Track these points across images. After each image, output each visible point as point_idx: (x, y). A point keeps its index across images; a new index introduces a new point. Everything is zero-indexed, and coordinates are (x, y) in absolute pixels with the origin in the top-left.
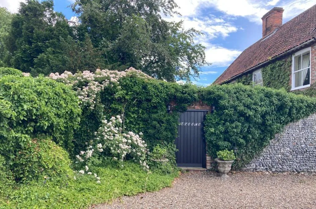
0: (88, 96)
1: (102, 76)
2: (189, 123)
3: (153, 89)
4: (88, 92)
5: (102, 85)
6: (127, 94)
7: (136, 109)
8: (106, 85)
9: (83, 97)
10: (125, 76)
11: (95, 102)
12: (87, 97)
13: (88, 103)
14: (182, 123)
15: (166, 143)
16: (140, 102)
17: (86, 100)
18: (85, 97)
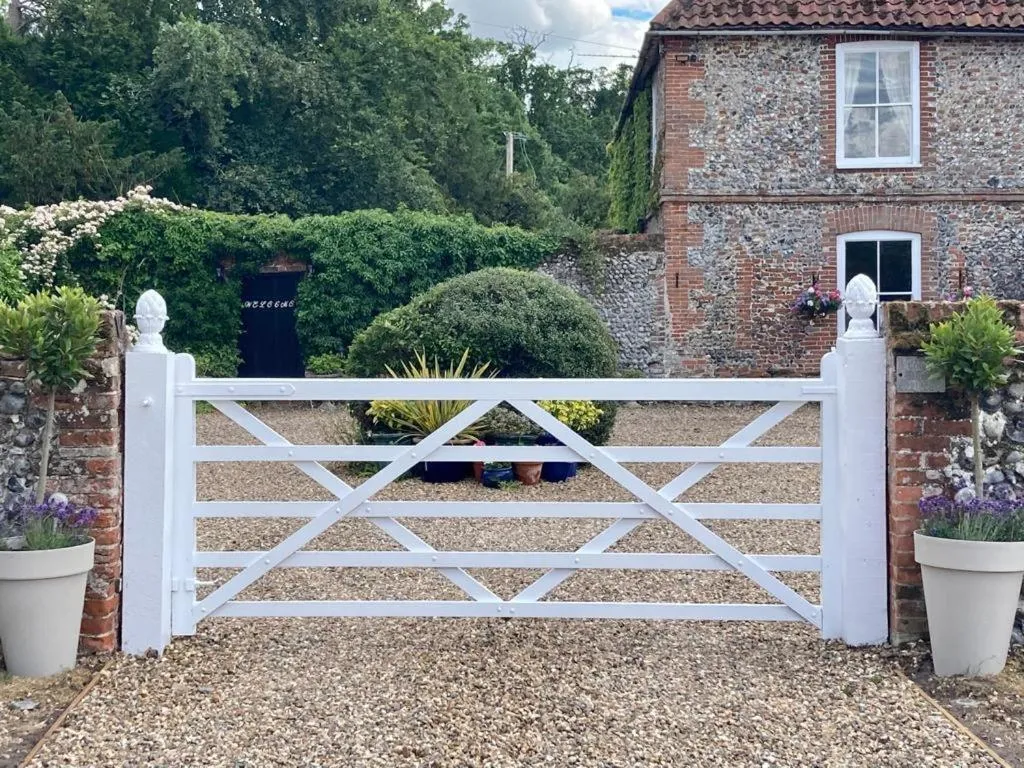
0: (42, 262)
1: (69, 217)
2: (271, 303)
3: (177, 236)
4: (41, 255)
5: (70, 238)
6: (125, 249)
7: (147, 278)
8: (77, 237)
9: (31, 266)
10: (121, 210)
11: (54, 274)
12: (41, 265)
13: (41, 276)
14: (255, 303)
15: (215, 348)
16: (152, 265)
17: (37, 271)
18: (34, 265)
